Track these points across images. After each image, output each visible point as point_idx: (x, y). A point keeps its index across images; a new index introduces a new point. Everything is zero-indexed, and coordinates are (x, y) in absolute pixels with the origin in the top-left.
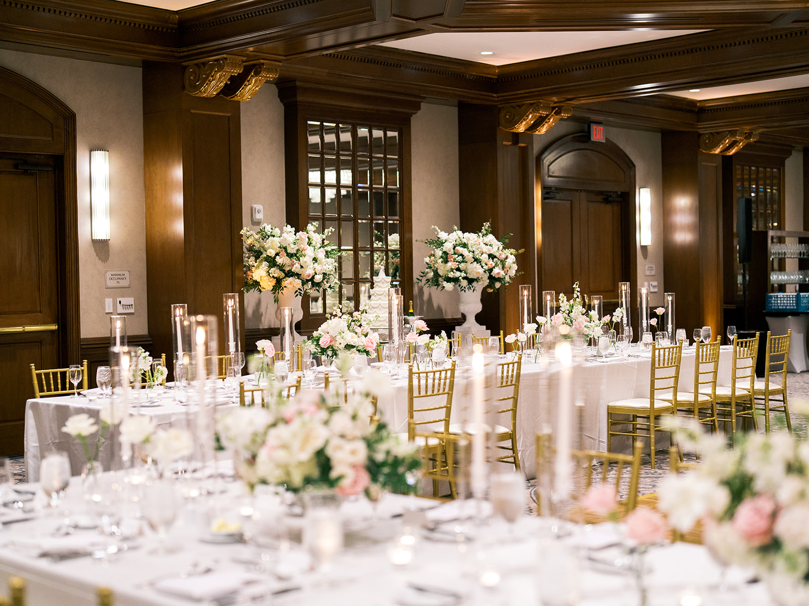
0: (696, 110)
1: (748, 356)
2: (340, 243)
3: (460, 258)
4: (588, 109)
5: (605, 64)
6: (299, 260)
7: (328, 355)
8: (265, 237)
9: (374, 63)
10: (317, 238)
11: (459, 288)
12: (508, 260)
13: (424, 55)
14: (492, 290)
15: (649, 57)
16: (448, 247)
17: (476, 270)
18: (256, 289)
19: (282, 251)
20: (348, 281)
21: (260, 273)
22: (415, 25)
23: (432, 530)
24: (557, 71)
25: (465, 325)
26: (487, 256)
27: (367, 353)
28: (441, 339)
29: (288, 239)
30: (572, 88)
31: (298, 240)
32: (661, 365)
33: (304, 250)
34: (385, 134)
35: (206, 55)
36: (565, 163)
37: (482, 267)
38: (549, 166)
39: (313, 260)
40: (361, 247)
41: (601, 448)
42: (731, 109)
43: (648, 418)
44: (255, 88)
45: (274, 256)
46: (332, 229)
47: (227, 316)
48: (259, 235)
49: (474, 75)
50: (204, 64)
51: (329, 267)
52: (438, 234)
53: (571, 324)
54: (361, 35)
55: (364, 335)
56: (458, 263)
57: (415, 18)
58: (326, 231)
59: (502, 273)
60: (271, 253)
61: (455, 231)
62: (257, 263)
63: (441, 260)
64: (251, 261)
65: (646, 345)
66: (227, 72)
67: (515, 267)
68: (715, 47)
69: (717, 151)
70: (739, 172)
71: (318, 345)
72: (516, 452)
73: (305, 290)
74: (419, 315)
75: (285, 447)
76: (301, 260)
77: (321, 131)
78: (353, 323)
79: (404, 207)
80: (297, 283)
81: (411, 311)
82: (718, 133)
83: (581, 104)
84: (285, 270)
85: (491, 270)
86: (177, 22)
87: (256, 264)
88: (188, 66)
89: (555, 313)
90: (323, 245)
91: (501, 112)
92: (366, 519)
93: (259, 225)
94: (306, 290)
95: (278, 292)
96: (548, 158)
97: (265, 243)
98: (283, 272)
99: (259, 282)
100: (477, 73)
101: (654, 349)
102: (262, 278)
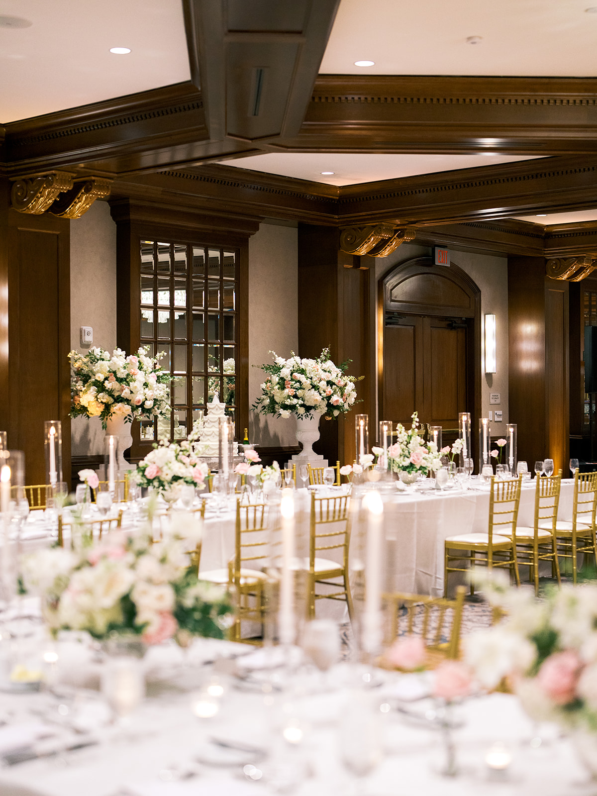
0: (543, 235)
1: (590, 490)
2: (173, 368)
3: (298, 385)
4: (432, 233)
5: (449, 187)
6: (129, 386)
7: (154, 487)
8: (94, 360)
9: (211, 182)
10: (148, 363)
11: (296, 416)
12: (347, 388)
13: (262, 174)
14: (331, 418)
15: (493, 181)
16: (285, 372)
17: (314, 397)
18: (84, 414)
19: (111, 375)
20: (180, 407)
21: (88, 398)
22: (251, 144)
23: (242, 679)
24: (400, 193)
25: (302, 454)
26: (326, 383)
27: (195, 484)
28: (273, 470)
29: (118, 363)
30: (416, 211)
31: (128, 364)
32: (500, 500)
33: (134, 374)
34: (222, 255)
35: (34, 171)
36: (408, 287)
37: (320, 394)
38: (392, 290)
39: (144, 385)
40: (195, 372)
41: (437, 585)
42: (578, 235)
43: (486, 553)
44: (86, 206)
45: (102, 380)
46: (164, 353)
47: (48, 444)
48: (88, 359)
49: (315, 196)
50: (32, 180)
51: (160, 392)
52: (275, 359)
53: (409, 456)
54: (198, 154)
55: (192, 465)
56: (295, 390)
57: (251, 137)
58: (158, 354)
59: (341, 400)
60: (100, 377)
61: (293, 356)
62: (85, 388)
63: (278, 386)
64: (79, 386)
65: (486, 477)
66: (56, 189)
67: (354, 395)
68: (560, 173)
69: (565, 277)
70: (586, 298)
71: (144, 476)
72: (348, 589)
73: (134, 416)
74: (254, 444)
75: (89, 591)
76: (131, 385)
77: (155, 251)
78: (181, 453)
79: (241, 330)
80: (127, 409)
81: (246, 439)
82: (565, 259)
83: (425, 227)
84: (114, 396)
85: (329, 398)
86: (4, 135)
87: (83, 389)
88: (16, 181)
89: (392, 444)
90: (155, 370)
91: (342, 234)
92: (176, 666)
93: (88, 348)
94: (136, 416)
95: (107, 419)
96: (391, 282)
97: (94, 367)
98: (113, 398)
99: (87, 408)
100: (318, 193)
101: (493, 483)
102: (90, 403)
